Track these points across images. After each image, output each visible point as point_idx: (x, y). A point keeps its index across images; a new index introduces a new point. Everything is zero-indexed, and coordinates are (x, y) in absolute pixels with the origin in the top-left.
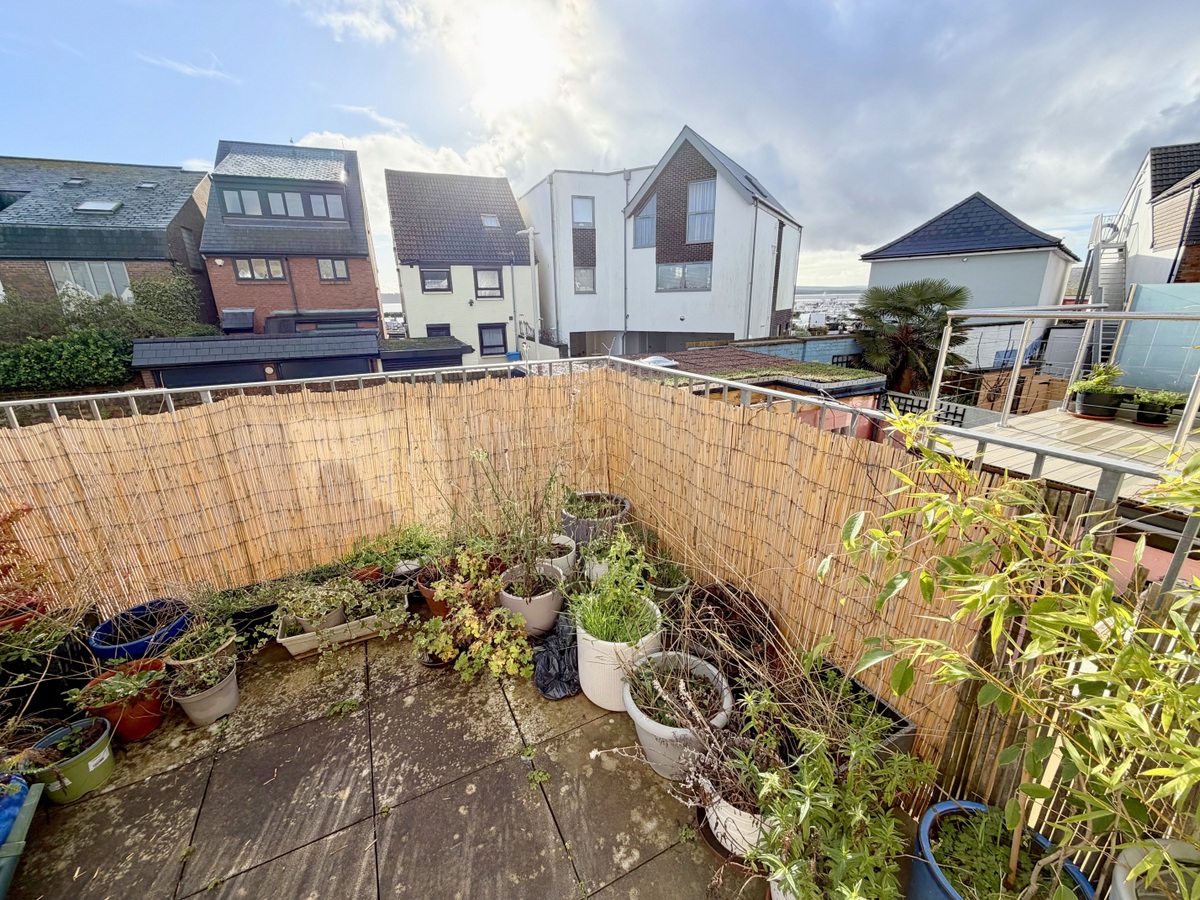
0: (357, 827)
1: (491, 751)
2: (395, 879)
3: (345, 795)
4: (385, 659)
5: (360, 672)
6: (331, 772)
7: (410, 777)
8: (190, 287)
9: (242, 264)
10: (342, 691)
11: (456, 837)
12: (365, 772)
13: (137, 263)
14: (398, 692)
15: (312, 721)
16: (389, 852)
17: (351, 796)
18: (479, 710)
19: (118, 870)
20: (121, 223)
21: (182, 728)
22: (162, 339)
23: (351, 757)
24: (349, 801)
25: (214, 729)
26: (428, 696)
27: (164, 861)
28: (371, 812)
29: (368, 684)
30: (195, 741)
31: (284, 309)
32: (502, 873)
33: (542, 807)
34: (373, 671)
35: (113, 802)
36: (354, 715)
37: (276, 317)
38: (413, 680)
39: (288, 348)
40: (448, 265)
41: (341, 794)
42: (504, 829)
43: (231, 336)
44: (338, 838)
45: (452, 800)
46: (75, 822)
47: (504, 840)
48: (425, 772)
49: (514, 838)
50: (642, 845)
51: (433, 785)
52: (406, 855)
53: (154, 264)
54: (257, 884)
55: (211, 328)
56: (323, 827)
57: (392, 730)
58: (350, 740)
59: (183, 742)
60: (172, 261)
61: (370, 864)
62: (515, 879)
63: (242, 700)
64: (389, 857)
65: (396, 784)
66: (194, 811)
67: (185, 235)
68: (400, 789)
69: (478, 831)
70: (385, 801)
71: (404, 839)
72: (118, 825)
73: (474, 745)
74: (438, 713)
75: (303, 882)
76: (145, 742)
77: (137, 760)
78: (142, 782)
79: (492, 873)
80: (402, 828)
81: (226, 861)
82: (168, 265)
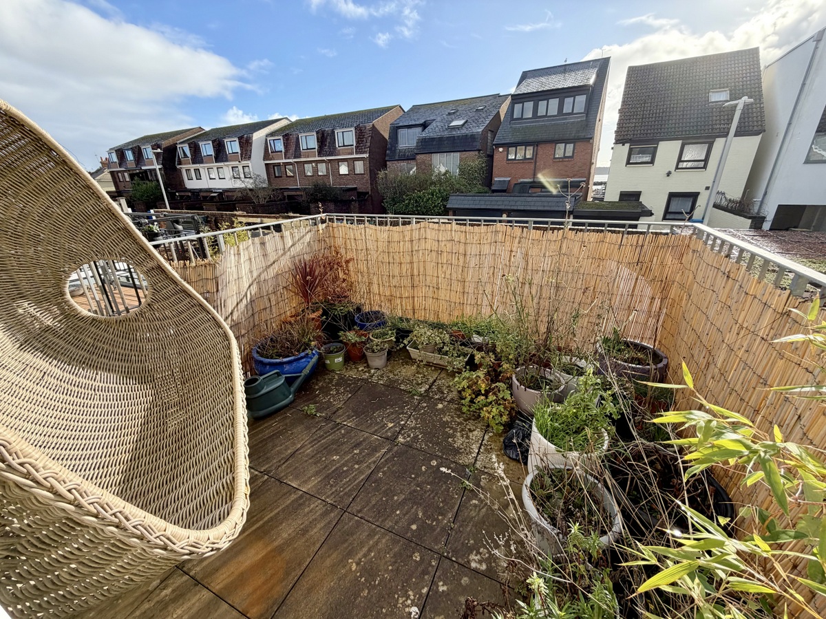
0: (385, 440)
1: (455, 455)
2: (382, 470)
3: (390, 425)
4: (444, 382)
5: (431, 380)
6: (392, 413)
7: (416, 437)
8: (483, 165)
9: (512, 150)
10: (418, 384)
11: (413, 476)
12: (402, 423)
13: (464, 153)
14: (438, 399)
15: (401, 389)
16: (388, 459)
17: (391, 427)
18: (466, 433)
19: (325, 399)
20: (464, 131)
21: (365, 365)
22: (462, 194)
23: (403, 413)
24: (390, 429)
25: (372, 371)
26: (449, 410)
27: (334, 405)
28: (392, 439)
29: (430, 387)
30: (366, 372)
31: (526, 178)
32: (418, 507)
33: (457, 499)
34: (436, 384)
35: (336, 377)
36: (416, 397)
37: (521, 183)
38: (449, 398)
39: (518, 203)
40: (657, 142)
41: (389, 424)
42: (433, 492)
43: (495, 194)
44: (377, 439)
45: (423, 460)
46: (326, 377)
47: (429, 495)
48: (422, 440)
49: (434, 499)
50: (491, 566)
51: (421, 448)
52: (391, 465)
53: (471, 153)
54: (347, 433)
55: (486, 189)
56: (376, 431)
57: (424, 414)
58: (406, 406)
59: (362, 370)
60: (479, 150)
61: (378, 457)
62: (420, 515)
63: (386, 366)
64: (386, 461)
65: (409, 436)
66: (350, 395)
67: (489, 135)
68: (408, 439)
69: (423, 483)
70: (401, 439)
71: (395, 459)
72: (333, 385)
73: (451, 446)
74: (447, 421)
75: (358, 444)
76: (354, 363)
77: (349, 368)
78: (345, 376)
79: (415, 503)
80: (398, 454)
81: (346, 418)
82: (477, 153)
